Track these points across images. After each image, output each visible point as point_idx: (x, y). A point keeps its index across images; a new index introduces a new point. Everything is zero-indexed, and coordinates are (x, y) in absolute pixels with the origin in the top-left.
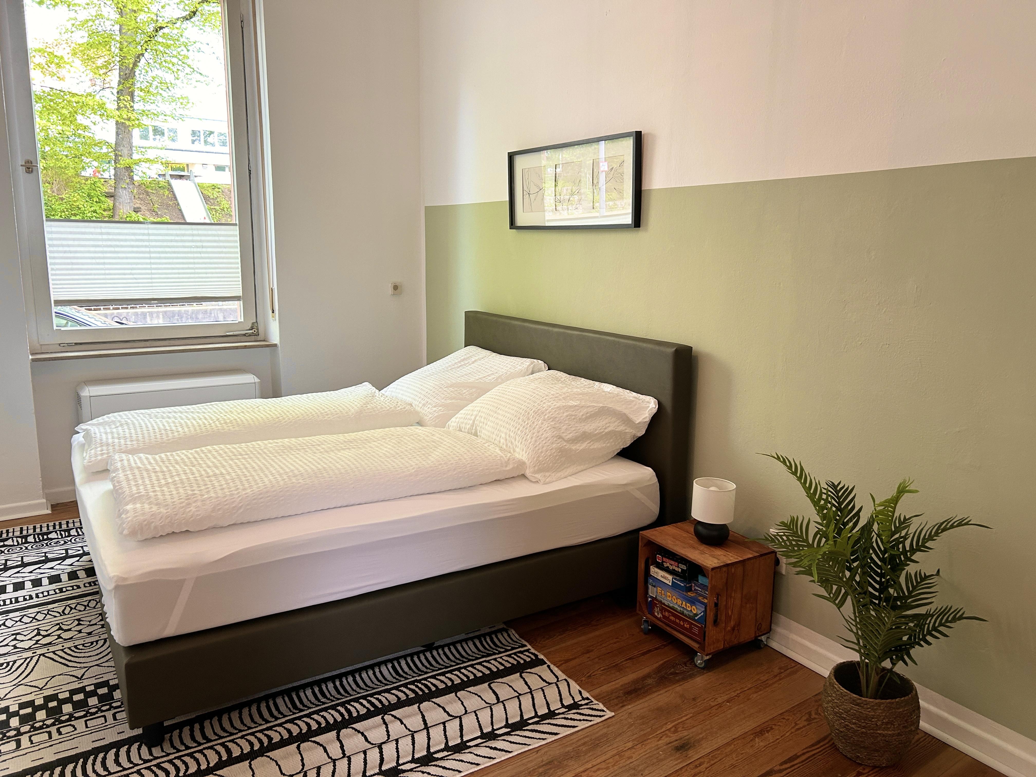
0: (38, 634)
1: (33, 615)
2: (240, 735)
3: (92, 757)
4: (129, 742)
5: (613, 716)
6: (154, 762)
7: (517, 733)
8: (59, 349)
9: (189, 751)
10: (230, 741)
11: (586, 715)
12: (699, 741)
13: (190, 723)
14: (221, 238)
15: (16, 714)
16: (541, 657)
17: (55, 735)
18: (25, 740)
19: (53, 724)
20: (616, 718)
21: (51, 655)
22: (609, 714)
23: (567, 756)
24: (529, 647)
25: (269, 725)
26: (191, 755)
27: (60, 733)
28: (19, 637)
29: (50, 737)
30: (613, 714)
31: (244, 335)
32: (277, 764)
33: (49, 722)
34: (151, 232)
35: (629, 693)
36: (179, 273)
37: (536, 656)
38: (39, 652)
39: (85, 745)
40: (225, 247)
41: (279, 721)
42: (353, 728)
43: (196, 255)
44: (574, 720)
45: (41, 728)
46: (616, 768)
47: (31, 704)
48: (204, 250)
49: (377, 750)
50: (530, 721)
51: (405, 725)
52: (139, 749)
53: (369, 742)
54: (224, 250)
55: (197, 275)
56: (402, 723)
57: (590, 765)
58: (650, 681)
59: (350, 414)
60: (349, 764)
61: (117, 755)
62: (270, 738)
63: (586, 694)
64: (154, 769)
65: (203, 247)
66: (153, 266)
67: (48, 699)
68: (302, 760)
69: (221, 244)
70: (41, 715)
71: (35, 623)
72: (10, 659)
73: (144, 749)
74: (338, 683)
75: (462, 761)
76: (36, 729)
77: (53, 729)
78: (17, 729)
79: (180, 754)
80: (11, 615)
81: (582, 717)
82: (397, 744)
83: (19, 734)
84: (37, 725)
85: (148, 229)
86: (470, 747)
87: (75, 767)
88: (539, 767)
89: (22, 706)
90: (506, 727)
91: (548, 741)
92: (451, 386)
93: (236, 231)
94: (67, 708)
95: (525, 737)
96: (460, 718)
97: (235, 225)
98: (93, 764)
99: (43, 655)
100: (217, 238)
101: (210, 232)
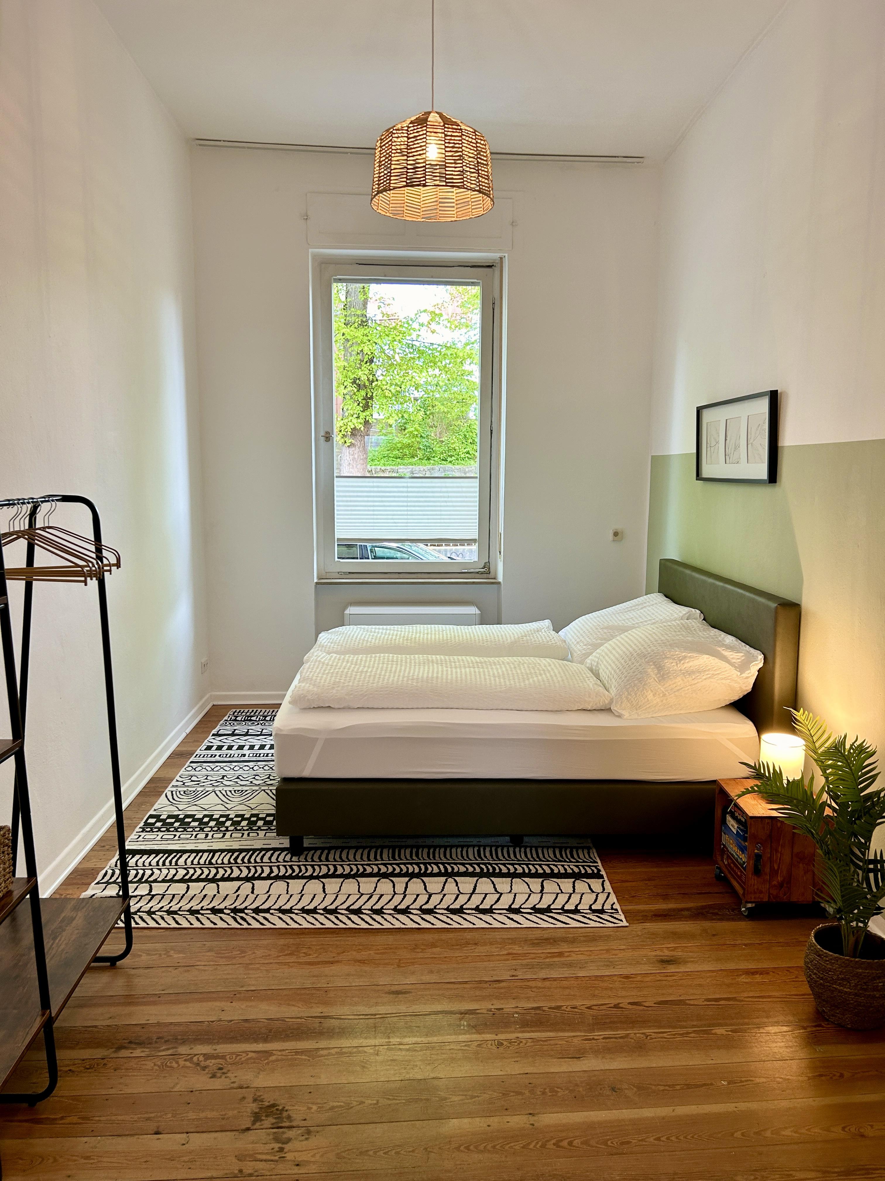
0: (268, 778)
1: (271, 766)
2: (348, 863)
3: (258, 852)
4: (282, 850)
5: (627, 927)
6: (290, 864)
7: (538, 915)
8: (338, 576)
9: (313, 863)
10: (339, 865)
11: (604, 919)
12: (687, 962)
13: (323, 849)
14: (464, 489)
15: (232, 819)
16: (603, 872)
17: (245, 836)
18: (228, 834)
19: (247, 830)
20: (630, 928)
21: (269, 792)
22: (625, 923)
23: (564, 940)
24: (600, 864)
25: (369, 862)
26: (312, 866)
27: (248, 835)
28: (257, 777)
29: (242, 836)
30: (628, 924)
31: (478, 573)
32: (359, 885)
33: (245, 828)
34: (409, 485)
35: (655, 915)
36: (428, 519)
37: (599, 870)
38: (263, 788)
39: (258, 845)
40: (466, 497)
41: (377, 862)
42: (422, 880)
43: (442, 504)
44: (591, 919)
45: (240, 830)
46: (596, 957)
47: (242, 816)
48: (450, 499)
49: (427, 896)
50: (553, 911)
51: (458, 888)
52: (286, 855)
53: (426, 891)
54: (466, 499)
55: (442, 521)
56: (457, 885)
57: (577, 950)
58: (686, 913)
59: (506, 643)
60: (403, 899)
61: (272, 855)
62: (365, 870)
63: (617, 906)
64: (288, 867)
65: (448, 497)
66: (409, 513)
67: (253, 815)
68: (376, 888)
69: (464, 494)
70: (244, 823)
71: (271, 771)
72: (245, 788)
73: (289, 856)
74: (431, 851)
75: (481, 919)
76: (237, 830)
77: (246, 833)
78: (227, 827)
79: (307, 863)
80: (259, 763)
81: (598, 920)
82: (443, 897)
83: (227, 830)
84: (238, 828)
85: (407, 482)
86: (495, 913)
87: (246, 855)
88: (536, 940)
89: (237, 816)
90: (531, 909)
91: (557, 926)
92: (606, 628)
93: (476, 483)
94: (260, 823)
95: (541, 919)
96: (501, 894)
97: (476, 478)
98: (257, 856)
99: (264, 790)
100: (460, 489)
101: (455, 485)
